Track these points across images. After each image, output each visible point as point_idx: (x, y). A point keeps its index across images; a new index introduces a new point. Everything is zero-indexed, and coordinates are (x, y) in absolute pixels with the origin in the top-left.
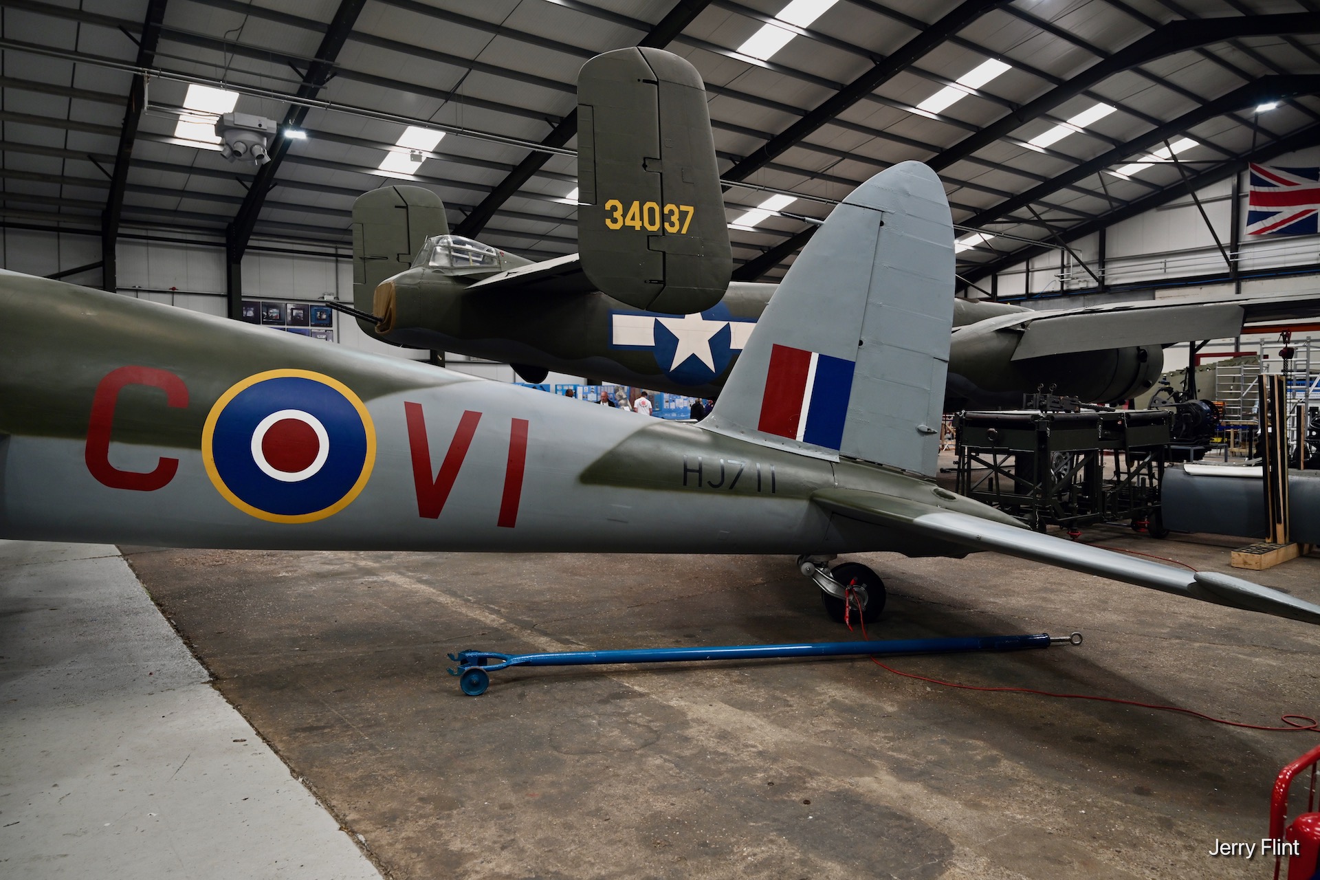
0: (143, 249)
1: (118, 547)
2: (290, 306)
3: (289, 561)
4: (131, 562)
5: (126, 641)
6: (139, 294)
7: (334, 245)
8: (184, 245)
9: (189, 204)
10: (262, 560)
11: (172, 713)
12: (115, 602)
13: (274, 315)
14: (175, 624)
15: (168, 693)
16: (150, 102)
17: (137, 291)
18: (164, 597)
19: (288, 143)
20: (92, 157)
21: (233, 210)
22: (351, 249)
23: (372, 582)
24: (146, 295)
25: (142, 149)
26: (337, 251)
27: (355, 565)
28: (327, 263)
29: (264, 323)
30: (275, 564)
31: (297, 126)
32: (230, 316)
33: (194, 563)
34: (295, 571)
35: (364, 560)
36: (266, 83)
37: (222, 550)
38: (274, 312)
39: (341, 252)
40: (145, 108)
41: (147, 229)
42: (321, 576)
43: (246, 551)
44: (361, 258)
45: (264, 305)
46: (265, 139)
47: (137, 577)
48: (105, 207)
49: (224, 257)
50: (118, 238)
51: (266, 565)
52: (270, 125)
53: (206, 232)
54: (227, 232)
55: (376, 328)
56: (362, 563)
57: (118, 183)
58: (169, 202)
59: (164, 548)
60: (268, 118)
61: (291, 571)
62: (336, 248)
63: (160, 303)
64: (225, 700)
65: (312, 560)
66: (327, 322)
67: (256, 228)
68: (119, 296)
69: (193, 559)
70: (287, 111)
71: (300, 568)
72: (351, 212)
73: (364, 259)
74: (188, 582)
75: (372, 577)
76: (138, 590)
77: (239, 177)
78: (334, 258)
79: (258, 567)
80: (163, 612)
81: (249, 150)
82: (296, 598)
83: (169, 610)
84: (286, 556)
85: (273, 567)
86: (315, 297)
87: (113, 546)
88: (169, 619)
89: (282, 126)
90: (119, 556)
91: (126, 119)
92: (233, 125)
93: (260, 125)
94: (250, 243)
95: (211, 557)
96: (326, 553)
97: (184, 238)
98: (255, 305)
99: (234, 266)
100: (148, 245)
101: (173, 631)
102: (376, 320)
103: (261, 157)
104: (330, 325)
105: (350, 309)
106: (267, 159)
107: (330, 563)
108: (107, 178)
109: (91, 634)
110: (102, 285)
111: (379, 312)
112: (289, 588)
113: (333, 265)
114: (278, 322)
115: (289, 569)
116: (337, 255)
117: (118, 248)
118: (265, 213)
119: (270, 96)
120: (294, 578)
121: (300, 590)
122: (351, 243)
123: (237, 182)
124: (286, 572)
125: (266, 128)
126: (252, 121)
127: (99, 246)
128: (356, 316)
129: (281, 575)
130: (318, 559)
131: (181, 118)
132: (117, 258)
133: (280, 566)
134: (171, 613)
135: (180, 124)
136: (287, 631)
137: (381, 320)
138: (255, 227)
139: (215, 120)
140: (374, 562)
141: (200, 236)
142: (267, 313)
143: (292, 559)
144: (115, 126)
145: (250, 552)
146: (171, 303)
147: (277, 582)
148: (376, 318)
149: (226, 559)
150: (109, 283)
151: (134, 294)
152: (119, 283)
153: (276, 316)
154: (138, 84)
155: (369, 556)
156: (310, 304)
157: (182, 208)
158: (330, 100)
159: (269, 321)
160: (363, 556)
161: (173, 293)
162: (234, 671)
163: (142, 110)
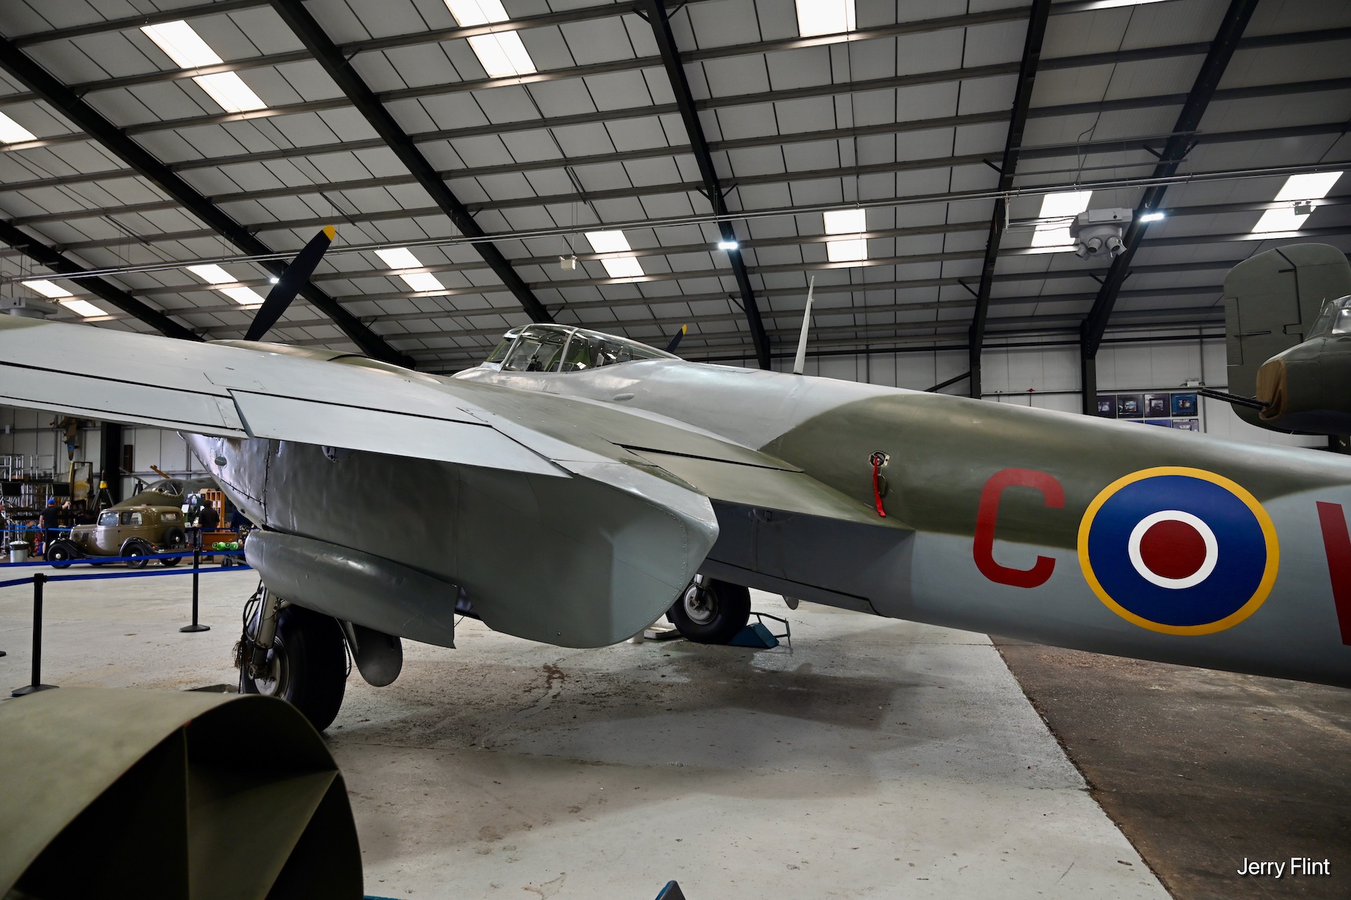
0: (1004, 356)
1: (990, 637)
2: (1148, 397)
3: (1161, 674)
4: (1002, 652)
5: (1005, 730)
6: (1001, 398)
7: (1197, 326)
8: (1040, 347)
9: (1044, 308)
10: (1130, 668)
11: (1052, 814)
12: (992, 690)
13: (1131, 407)
14: (1047, 721)
15: (1047, 791)
16: (1010, 221)
17: (999, 395)
18: (1035, 693)
19: (1146, 227)
20: (962, 281)
21: (1087, 306)
22: (1224, 327)
23: (1268, 714)
24: (1006, 398)
25: (1004, 264)
26: (1201, 332)
27: (1243, 690)
28: (1190, 347)
29: (1120, 417)
30: (1146, 675)
31: (1154, 209)
32: (1085, 412)
33: (1060, 662)
34: (1170, 686)
35: (1255, 685)
36: (1120, 173)
37: (1088, 653)
38: (1131, 405)
39: (1206, 332)
40: (1007, 227)
41: (1006, 338)
42: (1201, 696)
43: (1113, 656)
44: (1236, 336)
45: (1120, 398)
46: (1121, 229)
47: (1009, 668)
48: (971, 323)
49: (1078, 354)
50: (983, 349)
51: (1136, 674)
52: (1126, 214)
53: (1060, 332)
54: (1081, 329)
55: (1260, 414)
56: (1253, 689)
57: (982, 299)
58: (1025, 309)
59: (1031, 643)
60: (1123, 208)
61: (1164, 686)
62: (1200, 329)
63: (1019, 405)
64: (1105, 814)
65: (1189, 676)
66: (1191, 411)
67: (1111, 321)
68: (984, 401)
69: (1060, 658)
70: (1142, 195)
71: (1176, 684)
72: (1222, 286)
73: (1240, 337)
74: (1057, 681)
75: (1267, 707)
76: (1010, 680)
77: (1092, 273)
78: (1198, 340)
79: (1127, 675)
80: (1036, 707)
81: (1105, 244)
82: (1174, 717)
83: (1041, 706)
84: (1157, 668)
85: (1143, 678)
86: (1177, 384)
87: (985, 636)
88: (1041, 716)
89: (1137, 213)
90: (991, 646)
91: (990, 241)
92: (1088, 224)
93: (1115, 217)
94: (1105, 337)
95: (1077, 658)
96: (1206, 671)
97: (1040, 341)
98: (1110, 400)
99: (1088, 362)
100: (1007, 352)
101: (1047, 728)
102: (1260, 405)
103: (1117, 247)
104: (1195, 413)
105: (1221, 394)
106: (1123, 249)
107: (1211, 682)
108: (974, 297)
109: (973, 717)
110: (970, 393)
111: (1263, 394)
112: (1165, 704)
113: (1197, 348)
114: (1136, 414)
115: (1162, 682)
116: (1201, 337)
117: (983, 358)
118: (1120, 304)
119: (1125, 185)
120: (1169, 694)
121: (1178, 708)
122: (1223, 321)
123: (1091, 277)
124: (1160, 685)
125: (1121, 218)
126: (1106, 215)
127: (967, 358)
128: (1232, 402)
129: (1153, 688)
130: (1196, 676)
131: (1037, 228)
132: (981, 367)
133: (1151, 678)
134: (1043, 710)
135: (1036, 234)
136: (1167, 753)
137: (1267, 405)
138: (1110, 319)
139: (1069, 223)
140: (1269, 690)
141: (1055, 337)
142: (1124, 406)
143: (1164, 671)
144: (980, 249)
145: (1117, 659)
146: (1029, 404)
147: (1150, 695)
148: (1260, 403)
149: (1092, 662)
150: (975, 392)
151: (995, 398)
152: (984, 391)
153: (1133, 409)
154: (1000, 207)
155: (1261, 682)
156: (1170, 392)
157: (1039, 312)
158: (1191, 172)
159: (1126, 414)
160: (1252, 680)
161: (1030, 394)
162: (1114, 786)
163: (1003, 229)
